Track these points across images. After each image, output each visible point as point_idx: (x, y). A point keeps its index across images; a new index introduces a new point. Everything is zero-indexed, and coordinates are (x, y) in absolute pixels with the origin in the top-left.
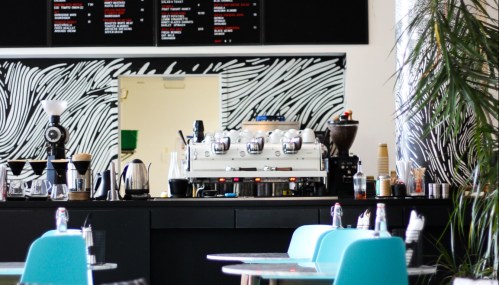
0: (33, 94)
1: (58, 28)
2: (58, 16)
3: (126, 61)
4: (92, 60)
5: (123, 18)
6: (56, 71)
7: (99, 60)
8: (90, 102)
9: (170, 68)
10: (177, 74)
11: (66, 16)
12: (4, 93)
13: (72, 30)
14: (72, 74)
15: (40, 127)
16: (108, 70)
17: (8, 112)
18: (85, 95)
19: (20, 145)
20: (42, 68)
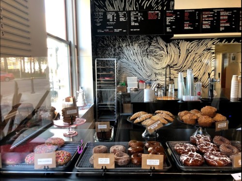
0: (188, 50)
1: (204, 27)
2: (204, 22)
3: (218, 39)
4: (207, 39)
5: (227, 22)
6: (195, 43)
7: (209, 39)
8: (206, 52)
9: (232, 41)
10: (235, 43)
11: (207, 22)
12: (178, 50)
13: (209, 27)
14: (200, 44)
15: (189, 61)
16: (212, 42)
17: (180, 56)
18: (204, 50)
19: (183, 67)
20: (191, 42)
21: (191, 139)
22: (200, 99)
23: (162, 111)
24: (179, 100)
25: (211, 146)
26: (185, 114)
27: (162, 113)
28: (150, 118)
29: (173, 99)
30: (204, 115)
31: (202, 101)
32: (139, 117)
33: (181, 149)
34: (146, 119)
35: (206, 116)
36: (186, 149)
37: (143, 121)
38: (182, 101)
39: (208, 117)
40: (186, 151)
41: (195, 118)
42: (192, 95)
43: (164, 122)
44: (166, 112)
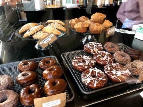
21: (85, 48)
22: (78, 6)
23: (53, 21)
24: (63, 8)
25: (107, 56)
26: (77, 22)
27: (54, 23)
28: (41, 30)
29: (59, 7)
30: (95, 22)
31: (81, 7)
32: (29, 29)
33: (80, 66)
34: (37, 32)
35: (97, 24)
36: (85, 66)
37: (34, 34)
38: (66, 8)
39: (99, 24)
40: (86, 67)
41: (88, 26)
42: (73, 3)
43: (57, 34)
44: (58, 21)
